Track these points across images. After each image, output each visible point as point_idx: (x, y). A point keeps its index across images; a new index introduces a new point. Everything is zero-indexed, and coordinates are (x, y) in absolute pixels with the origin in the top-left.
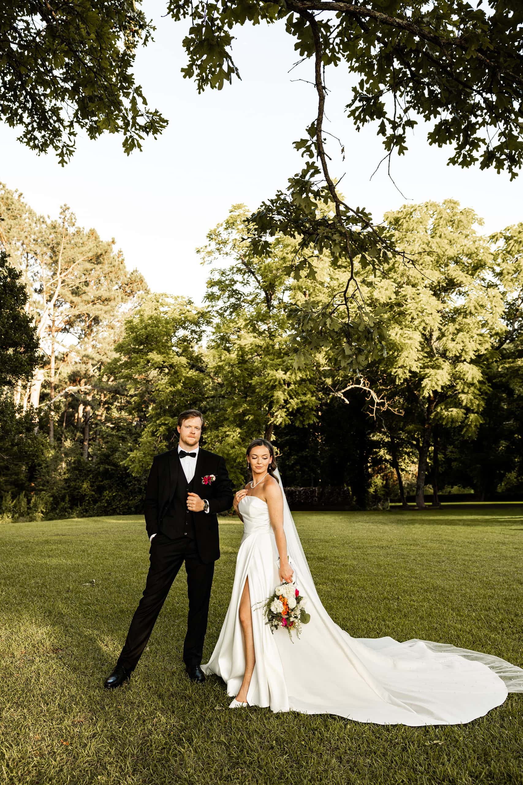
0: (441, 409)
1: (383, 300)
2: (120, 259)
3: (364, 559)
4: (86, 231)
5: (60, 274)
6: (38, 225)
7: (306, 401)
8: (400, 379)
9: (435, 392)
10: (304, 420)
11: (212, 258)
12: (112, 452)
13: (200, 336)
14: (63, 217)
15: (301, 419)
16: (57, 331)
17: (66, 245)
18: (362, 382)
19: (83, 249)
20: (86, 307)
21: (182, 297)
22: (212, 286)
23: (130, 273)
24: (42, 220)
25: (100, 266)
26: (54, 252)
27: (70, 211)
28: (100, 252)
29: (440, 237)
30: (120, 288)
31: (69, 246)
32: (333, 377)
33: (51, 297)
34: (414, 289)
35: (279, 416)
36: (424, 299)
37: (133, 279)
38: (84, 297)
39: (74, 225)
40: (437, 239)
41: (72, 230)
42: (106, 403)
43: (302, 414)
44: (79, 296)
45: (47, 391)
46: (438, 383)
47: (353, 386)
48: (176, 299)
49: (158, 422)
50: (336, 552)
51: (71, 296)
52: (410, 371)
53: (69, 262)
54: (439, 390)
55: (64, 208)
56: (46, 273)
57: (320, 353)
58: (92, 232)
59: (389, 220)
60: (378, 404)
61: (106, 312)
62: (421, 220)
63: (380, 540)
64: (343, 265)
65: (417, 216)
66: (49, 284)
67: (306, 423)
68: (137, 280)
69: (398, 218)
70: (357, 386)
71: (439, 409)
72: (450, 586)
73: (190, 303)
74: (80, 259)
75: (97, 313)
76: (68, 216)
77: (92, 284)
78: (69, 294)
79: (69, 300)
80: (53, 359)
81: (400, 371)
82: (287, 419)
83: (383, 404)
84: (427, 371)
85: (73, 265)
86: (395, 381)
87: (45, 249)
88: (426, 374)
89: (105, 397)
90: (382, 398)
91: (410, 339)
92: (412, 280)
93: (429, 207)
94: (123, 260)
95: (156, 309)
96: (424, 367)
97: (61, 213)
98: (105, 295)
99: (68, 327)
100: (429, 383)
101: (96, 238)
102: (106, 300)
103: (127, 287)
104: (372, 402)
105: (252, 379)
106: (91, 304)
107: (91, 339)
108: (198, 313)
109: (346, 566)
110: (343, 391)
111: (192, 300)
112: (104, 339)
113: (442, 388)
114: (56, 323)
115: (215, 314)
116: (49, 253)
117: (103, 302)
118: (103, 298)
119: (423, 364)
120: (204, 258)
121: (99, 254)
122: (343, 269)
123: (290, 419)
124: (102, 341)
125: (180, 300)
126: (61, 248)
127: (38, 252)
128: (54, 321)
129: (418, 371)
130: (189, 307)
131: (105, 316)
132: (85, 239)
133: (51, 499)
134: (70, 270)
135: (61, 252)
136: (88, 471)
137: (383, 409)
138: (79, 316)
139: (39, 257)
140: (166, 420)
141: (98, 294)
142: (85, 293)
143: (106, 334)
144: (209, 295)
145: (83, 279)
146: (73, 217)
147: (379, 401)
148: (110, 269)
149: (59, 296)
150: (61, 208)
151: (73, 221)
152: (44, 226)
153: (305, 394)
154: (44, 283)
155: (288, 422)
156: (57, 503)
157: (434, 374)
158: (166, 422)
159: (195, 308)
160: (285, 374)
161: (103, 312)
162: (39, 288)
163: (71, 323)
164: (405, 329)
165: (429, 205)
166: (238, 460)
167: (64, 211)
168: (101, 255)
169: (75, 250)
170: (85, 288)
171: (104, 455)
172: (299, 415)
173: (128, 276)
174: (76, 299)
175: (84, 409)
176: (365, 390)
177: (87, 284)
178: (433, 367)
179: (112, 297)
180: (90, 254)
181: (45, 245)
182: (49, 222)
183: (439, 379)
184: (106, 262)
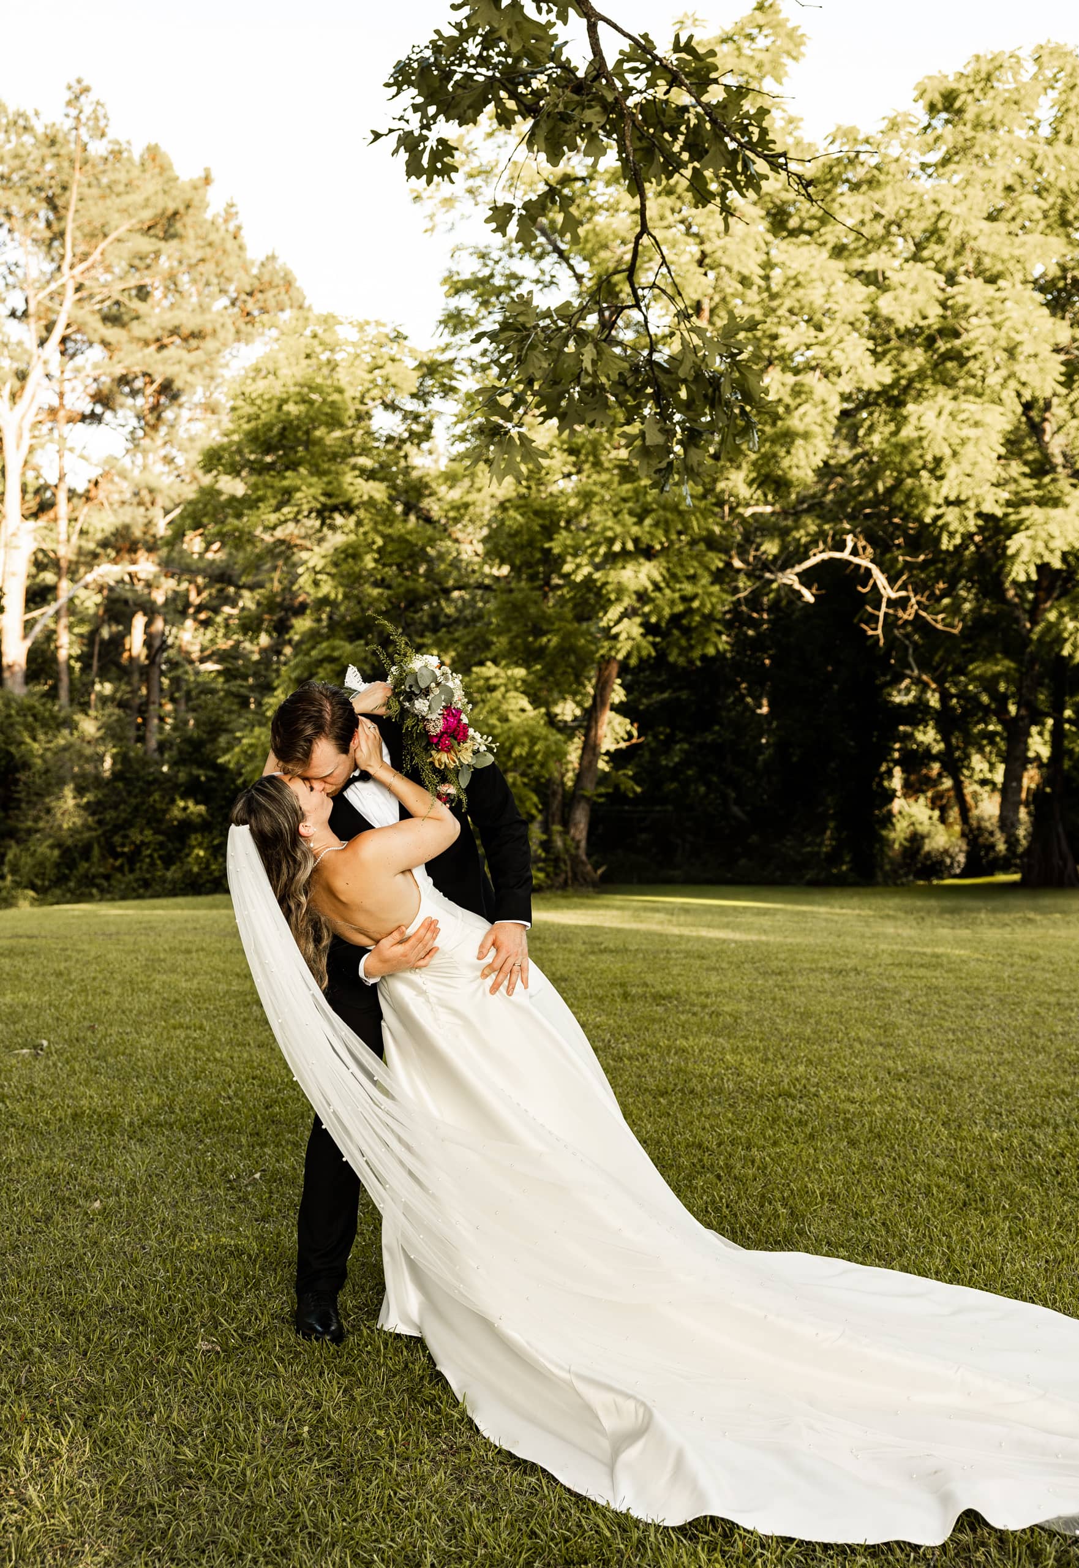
0: (1061, 615)
1: (904, 321)
2: (232, 226)
3: (774, 999)
4: (137, 152)
5: (72, 267)
6: (13, 138)
7: (695, 597)
8: (951, 535)
9: (1043, 568)
10: (692, 647)
11: (454, 214)
12: (209, 733)
13: (429, 426)
14: (73, 112)
15: (683, 642)
16: (70, 420)
17: (86, 191)
18: (850, 545)
19: (128, 199)
20: (139, 355)
21: (378, 323)
22: (457, 292)
23: (258, 263)
24: (21, 122)
25: (174, 243)
26: (55, 208)
27: (92, 96)
28: (171, 207)
29: (1069, 141)
30: (233, 304)
31: (95, 191)
32: (784, 533)
33: (49, 328)
34: (990, 289)
35: (623, 637)
36: (1014, 315)
37: (266, 278)
38: (137, 329)
39: (103, 135)
40: (1060, 147)
41: (98, 148)
42: (200, 608)
43: (687, 631)
44: (124, 325)
45: (49, 577)
46: (1052, 545)
47: (825, 556)
48: (361, 327)
49: (314, 653)
50: (712, 982)
51: (99, 325)
52: (979, 515)
53: (93, 236)
54: (1057, 564)
55: (77, 88)
56: (37, 264)
57: (739, 467)
58: (153, 153)
59: (928, 97)
60: (891, 603)
61: (191, 369)
62: (1015, 97)
63: (848, 954)
64: (806, 226)
65: (1005, 84)
66: (42, 295)
67: (696, 654)
68: (277, 280)
69: (952, 91)
70: (837, 555)
71: (1052, 616)
72: (968, 1066)
73: (399, 337)
74: (121, 227)
75: (170, 371)
76: (88, 110)
77: (157, 294)
78: (95, 322)
79: (96, 338)
80: (62, 497)
81: (951, 515)
82: (644, 643)
83: (903, 603)
84: (1025, 512)
85: (102, 245)
86: (938, 540)
87: (32, 202)
88: (1021, 522)
89: (199, 594)
90: (904, 587)
91: (976, 424)
92: (987, 262)
93: (1044, 59)
94: (239, 228)
95: (308, 356)
96: (1017, 502)
97: (69, 103)
98: (190, 323)
99: (99, 409)
100: (1028, 544)
101: (164, 168)
102: (193, 335)
103: (250, 300)
104: (876, 595)
105: (551, 539)
106: (153, 347)
107: (159, 442)
108: (421, 365)
109: (718, 1015)
110: (799, 568)
111: (404, 331)
112: (192, 439)
113: (1064, 556)
114: (68, 401)
115: (463, 366)
116: (44, 212)
117: (185, 340)
118: (185, 331)
119: (1017, 493)
120: (431, 217)
121: (170, 212)
122: (804, 238)
123: (654, 645)
124: (187, 444)
125: (371, 331)
126: (73, 195)
127: (14, 209)
128: (61, 395)
129: (999, 512)
130: (394, 349)
131: (190, 378)
132: (136, 172)
133: (56, 852)
134: (96, 256)
135: (72, 208)
136: (150, 783)
137: (908, 615)
138: (123, 380)
139: (17, 223)
140: (334, 649)
141: (172, 319)
142: (137, 318)
143: (197, 428)
144: (450, 316)
145: (134, 281)
146: (101, 112)
147: (894, 595)
148: (199, 255)
149: (68, 326)
150: (69, 88)
151: (102, 123)
152: (27, 139)
153: (693, 578)
154: (31, 293)
155: (648, 650)
156: (72, 865)
157: (1041, 520)
158: (336, 654)
159: (411, 351)
160: (640, 522)
161: (185, 368)
162: (20, 308)
163: (104, 399)
164: (962, 398)
165: (1045, 53)
166: (517, 751)
167: (77, 98)
168: (176, 213)
169: (109, 202)
170: (136, 304)
171: (188, 740)
172: (676, 632)
173: (255, 271)
174: (112, 333)
175: (148, 625)
176: (858, 566)
177: (143, 293)
178: (1042, 502)
179: (209, 328)
180: (147, 215)
181: (30, 191)
182: (40, 130)
183: (1056, 533)
184: (190, 233)
